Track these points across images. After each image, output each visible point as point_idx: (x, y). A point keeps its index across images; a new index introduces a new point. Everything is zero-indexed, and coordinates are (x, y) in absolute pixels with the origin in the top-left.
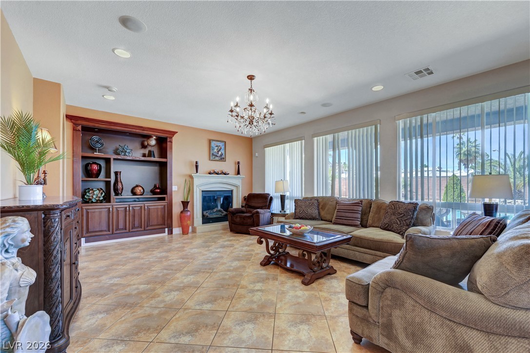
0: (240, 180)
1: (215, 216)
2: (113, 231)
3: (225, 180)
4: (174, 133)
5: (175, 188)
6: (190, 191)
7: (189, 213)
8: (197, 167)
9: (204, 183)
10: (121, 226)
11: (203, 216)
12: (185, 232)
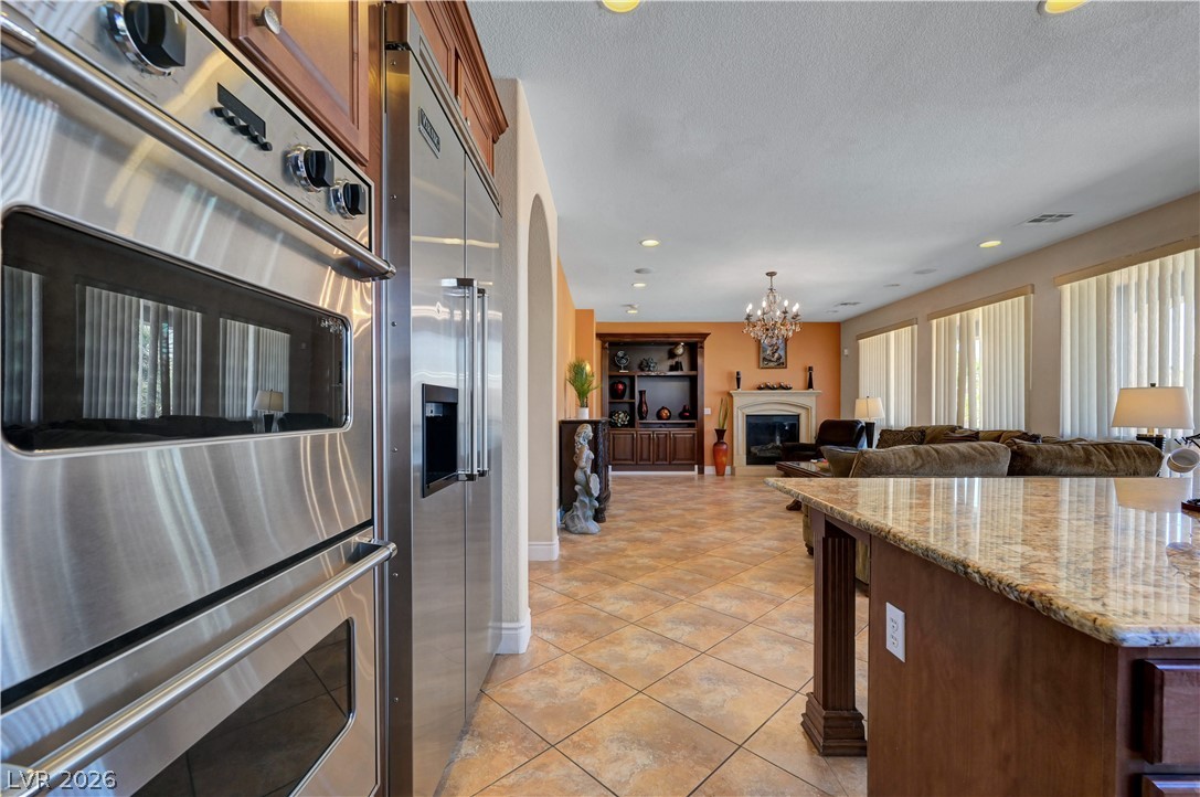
0: (814, 398)
1: (768, 454)
2: (637, 460)
3: (784, 399)
4: (704, 336)
5: (707, 411)
6: (728, 413)
7: (725, 447)
8: (738, 380)
9: (749, 404)
10: (645, 456)
11: (749, 452)
12: (720, 472)
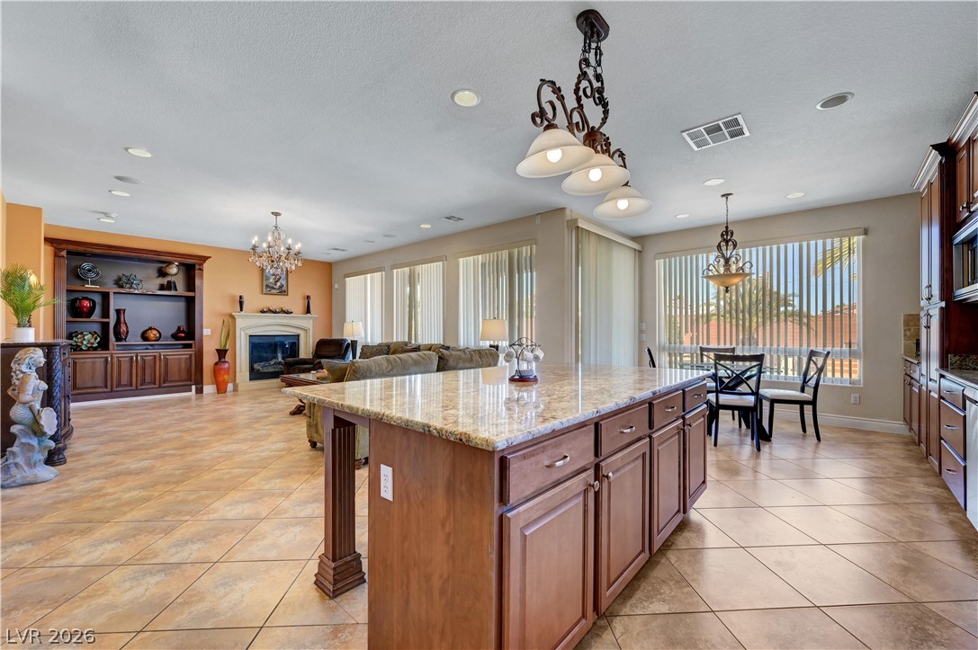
0: (311, 321)
1: (271, 370)
2: (111, 387)
3: (285, 321)
4: (205, 259)
5: (206, 332)
6: (230, 334)
7: (227, 365)
8: (241, 303)
9: (251, 325)
10: (125, 380)
11: (252, 369)
12: (221, 389)
